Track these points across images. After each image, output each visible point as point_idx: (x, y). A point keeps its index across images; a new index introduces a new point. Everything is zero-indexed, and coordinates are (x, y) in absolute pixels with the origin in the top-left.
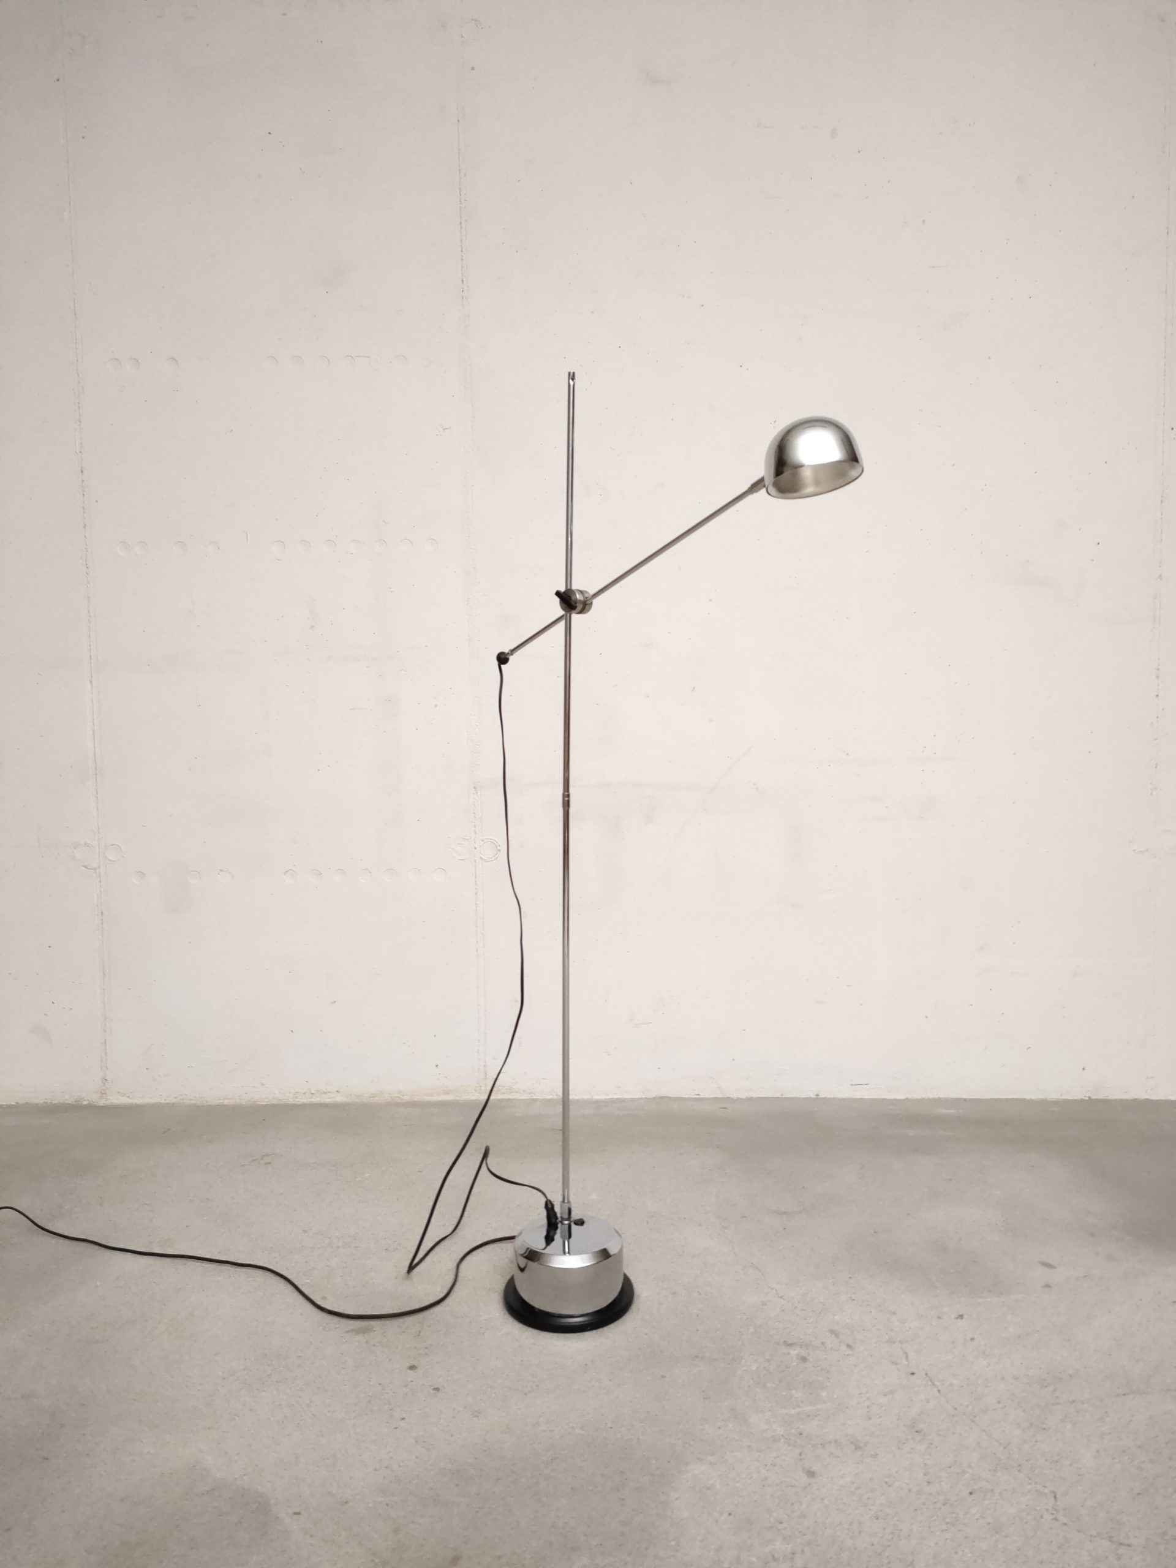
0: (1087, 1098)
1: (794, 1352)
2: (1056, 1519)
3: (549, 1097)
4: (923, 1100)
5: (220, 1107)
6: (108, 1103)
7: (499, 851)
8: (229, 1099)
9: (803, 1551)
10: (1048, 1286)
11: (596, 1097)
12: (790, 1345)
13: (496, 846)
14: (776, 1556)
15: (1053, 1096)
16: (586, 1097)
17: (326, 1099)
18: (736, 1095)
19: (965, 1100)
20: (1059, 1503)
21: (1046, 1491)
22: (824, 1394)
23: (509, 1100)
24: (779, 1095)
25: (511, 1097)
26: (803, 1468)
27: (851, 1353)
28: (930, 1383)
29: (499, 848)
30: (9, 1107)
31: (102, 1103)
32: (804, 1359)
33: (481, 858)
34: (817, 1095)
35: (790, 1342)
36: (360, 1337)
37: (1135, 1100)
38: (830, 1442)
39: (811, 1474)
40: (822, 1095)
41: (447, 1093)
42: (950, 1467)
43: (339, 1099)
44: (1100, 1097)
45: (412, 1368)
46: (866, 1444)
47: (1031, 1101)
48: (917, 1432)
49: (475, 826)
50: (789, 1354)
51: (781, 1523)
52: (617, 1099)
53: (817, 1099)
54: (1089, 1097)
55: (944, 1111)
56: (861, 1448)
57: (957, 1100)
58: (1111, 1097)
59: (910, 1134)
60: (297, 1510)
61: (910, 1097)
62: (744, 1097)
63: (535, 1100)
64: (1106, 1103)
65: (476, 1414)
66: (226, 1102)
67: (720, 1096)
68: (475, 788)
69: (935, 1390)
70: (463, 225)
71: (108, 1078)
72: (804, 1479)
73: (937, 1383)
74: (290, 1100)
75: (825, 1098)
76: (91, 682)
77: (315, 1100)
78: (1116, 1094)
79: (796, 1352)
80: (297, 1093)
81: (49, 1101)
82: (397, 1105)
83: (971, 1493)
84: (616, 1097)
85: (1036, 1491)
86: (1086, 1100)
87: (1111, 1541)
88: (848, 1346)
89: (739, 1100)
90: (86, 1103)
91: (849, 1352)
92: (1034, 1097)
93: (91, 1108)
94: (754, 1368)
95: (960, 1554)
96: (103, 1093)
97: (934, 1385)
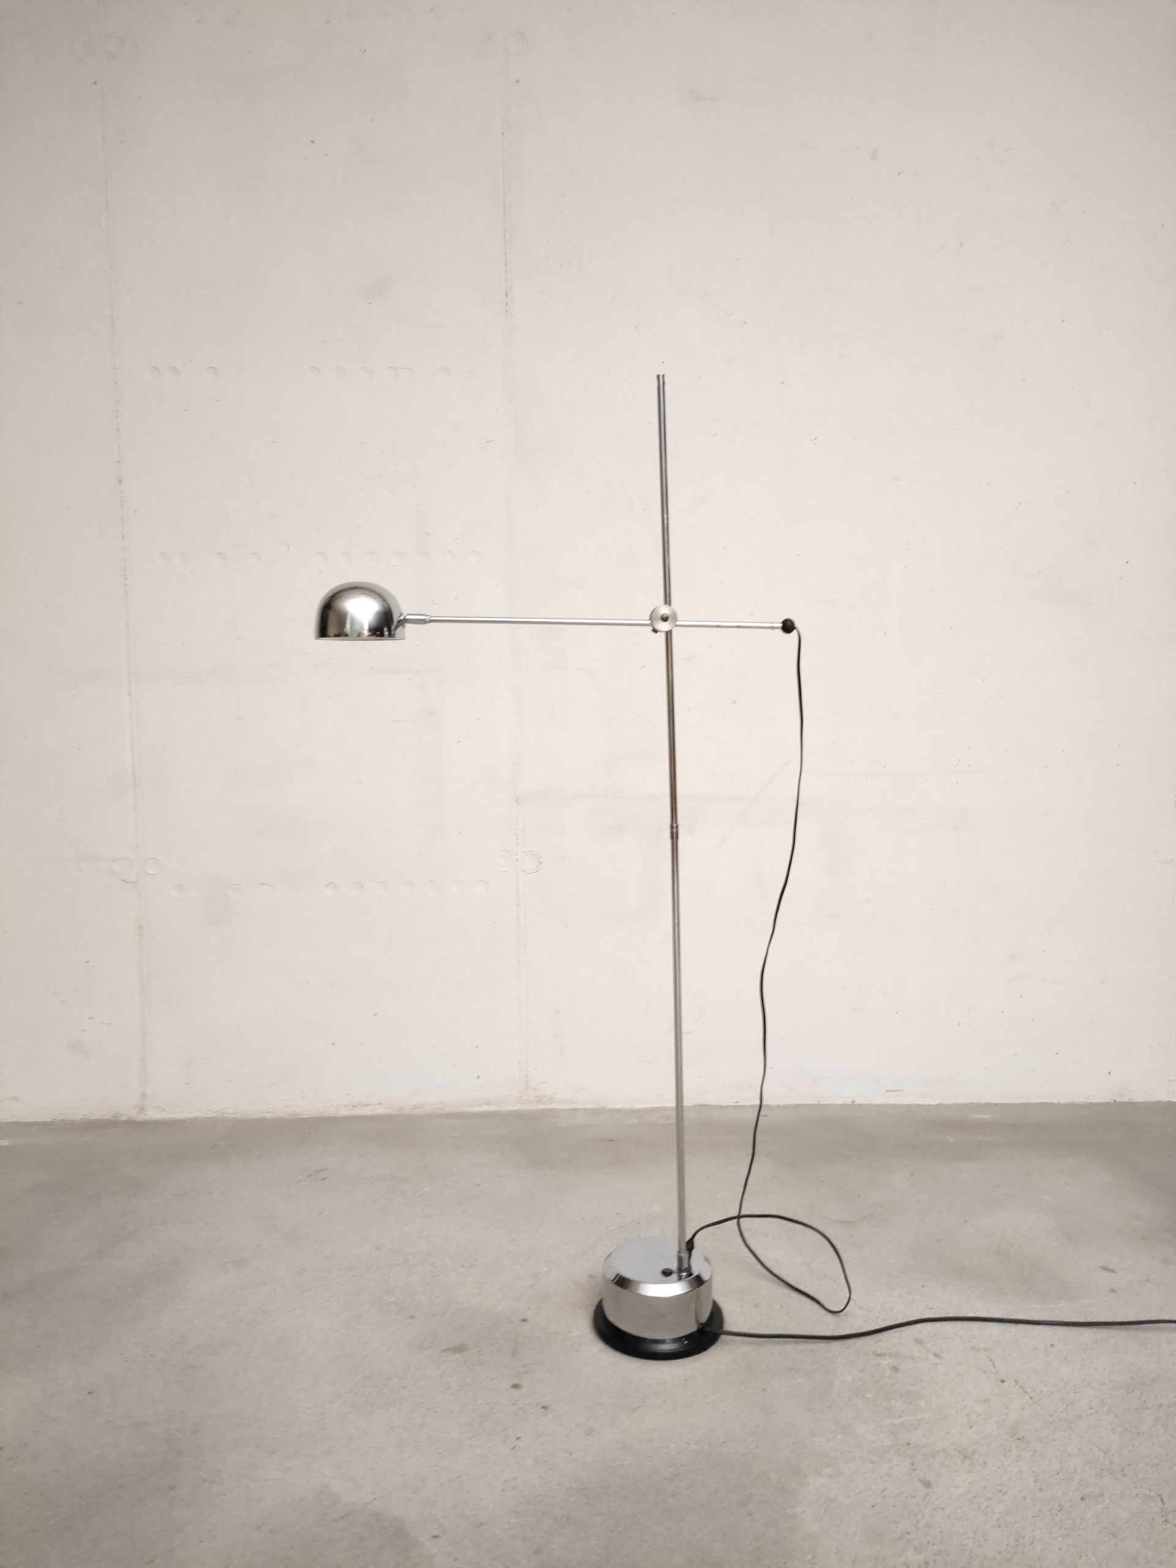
0: (1112, 1101)
1: (885, 1362)
2: (1166, 1521)
3: (589, 1106)
4: (955, 1105)
5: (262, 1120)
6: (147, 1118)
7: (541, 862)
8: (271, 1112)
9: (935, 1561)
10: (1113, 1291)
11: (637, 1106)
12: (879, 1355)
13: (538, 859)
15: (1081, 1099)
16: (627, 1106)
17: (368, 1111)
18: (774, 1103)
19: (996, 1105)
20: (1166, 1506)
21: (1152, 1494)
22: (922, 1403)
23: (550, 1110)
24: (816, 1103)
25: (553, 1106)
26: (918, 1479)
27: (939, 1361)
28: (1021, 1390)
29: (541, 860)
30: (45, 1124)
31: (141, 1118)
32: (896, 1369)
33: (524, 871)
34: (853, 1102)
35: (879, 1352)
36: (458, 1356)
37: (1158, 1102)
38: (939, 1451)
39: (927, 1484)
40: (858, 1102)
41: (488, 1104)
42: (1058, 1474)
43: (381, 1111)
44: (1125, 1100)
45: (516, 1386)
46: (974, 1452)
47: (1059, 1104)
48: (1018, 1439)
49: (517, 839)
50: (880, 1364)
51: (908, 1534)
52: (657, 1107)
53: (853, 1106)
54: (1115, 1101)
55: (977, 1116)
56: (968, 1457)
57: (988, 1105)
58: (1134, 1100)
59: (951, 1140)
60: (436, 1533)
61: (943, 1102)
62: (782, 1104)
63: (576, 1110)
64: (1130, 1105)
65: (589, 1432)
66: (267, 1116)
68: (516, 800)
69: (1027, 1397)
70: (507, 238)
71: (147, 1093)
72: (921, 1489)
73: (1029, 1391)
74: (331, 1111)
75: (861, 1104)
76: (130, 694)
77: (358, 1112)
79: (886, 1362)
80: (338, 1105)
81: (86, 1117)
82: (440, 1116)
83: (1082, 1499)
84: (656, 1105)
85: (1144, 1494)
86: (1110, 1103)
88: (935, 1355)
89: (778, 1106)
90: (125, 1119)
91: (936, 1361)
92: (1062, 1101)
93: (131, 1124)
94: (850, 1379)
95: (1084, 1558)
96: (142, 1109)
97: (1026, 1392)
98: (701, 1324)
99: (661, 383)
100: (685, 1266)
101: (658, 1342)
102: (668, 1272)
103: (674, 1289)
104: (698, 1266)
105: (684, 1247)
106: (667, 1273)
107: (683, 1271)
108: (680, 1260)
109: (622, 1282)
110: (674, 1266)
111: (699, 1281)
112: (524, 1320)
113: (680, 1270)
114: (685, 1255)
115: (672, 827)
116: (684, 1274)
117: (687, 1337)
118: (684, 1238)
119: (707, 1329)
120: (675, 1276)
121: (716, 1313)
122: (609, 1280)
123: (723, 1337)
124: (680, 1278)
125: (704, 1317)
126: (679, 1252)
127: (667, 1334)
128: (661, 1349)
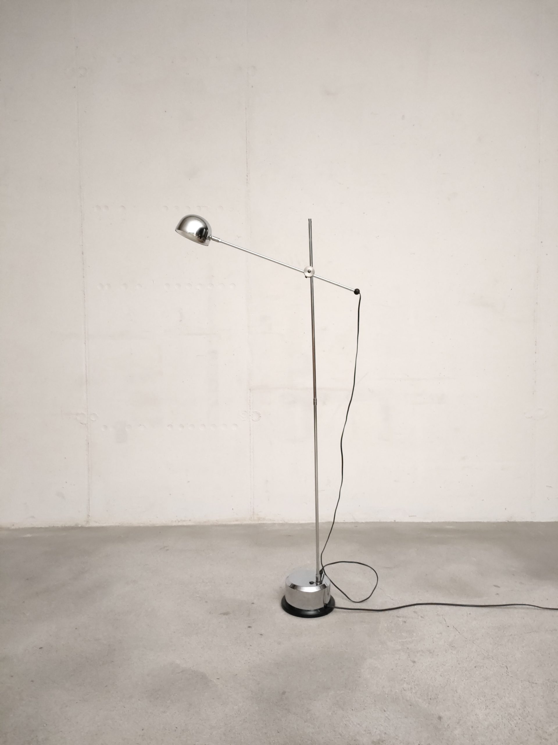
0: (507, 521)
1: (401, 619)
2: (508, 675)
3: (281, 522)
4: (439, 522)
5: (139, 527)
6: (90, 526)
9: (415, 687)
10: (498, 594)
11: (301, 522)
12: (398, 617)
13: (259, 415)
14: (405, 689)
15: (493, 520)
16: (297, 522)
18: (360, 521)
19: (457, 522)
20: (508, 670)
21: (504, 666)
22: (415, 634)
23: (263, 524)
24: (379, 521)
25: (264, 522)
26: (411, 660)
27: (423, 619)
28: (455, 630)
29: (260, 415)
30: (46, 528)
31: (87, 526)
32: (405, 622)
33: (253, 420)
34: (395, 521)
35: (398, 616)
36: (226, 616)
37: (527, 522)
38: (420, 651)
39: (414, 662)
40: (397, 521)
41: (237, 521)
42: (466, 659)
43: (190, 523)
44: (512, 520)
45: (249, 627)
46: (434, 651)
47: (484, 523)
48: (452, 647)
49: (250, 406)
50: (399, 620)
51: (405, 678)
53: (395, 522)
54: (508, 521)
55: (448, 527)
56: (432, 653)
57: (453, 523)
58: (517, 521)
59: (435, 536)
60: (218, 678)
61: (434, 521)
62: (364, 522)
63: (275, 524)
64: (515, 523)
65: (279, 643)
66: (141, 525)
67: (354, 521)
68: (250, 390)
69: (458, 632)
70: (248, 152)
71: (90, 515)
72: (412, 664)
74: (169, 524)
76: (85, 344)
77: (180, 524)
78: (518, 520)
79: (402, 619)
80: (172, 521)
81: (63, 525)
82: (216, 526)
83: (475, 667)
84: (309, 522)
85: (500, 666)
86: (506, 522)
87: (529, 682)
88: (422, 617)
89: (362, 523)
90: (80, 526)
93: (82, 528)
94: (386, 625)
96: (88, 522)
97: (457, 630)
98: (326, 604)
100: (319, 580)
101: (308, 611)
102: (312, 582)
103: (314, 589)
104: (326, 581)
105: (319, 572)
106: (311, 583)
107: (319, 582)
108: (317, 578)
109: (294, 587)
110: (315, 581)
111: (324, 586)
112: (253, 603)
113: (317, 582)
114: (319, 576)
115: (314, 400)
116: (319, 583)
117: (320, 609)
118: (319, 569)
119: (328, 606)
120: (315, 584)
121: (332, 601)
122: (289, 586)
123: (335, 609)
124: (317, 585)
125: (327, 602)
126: (317, 574)
127: (311, 607)
128: (310, 613)
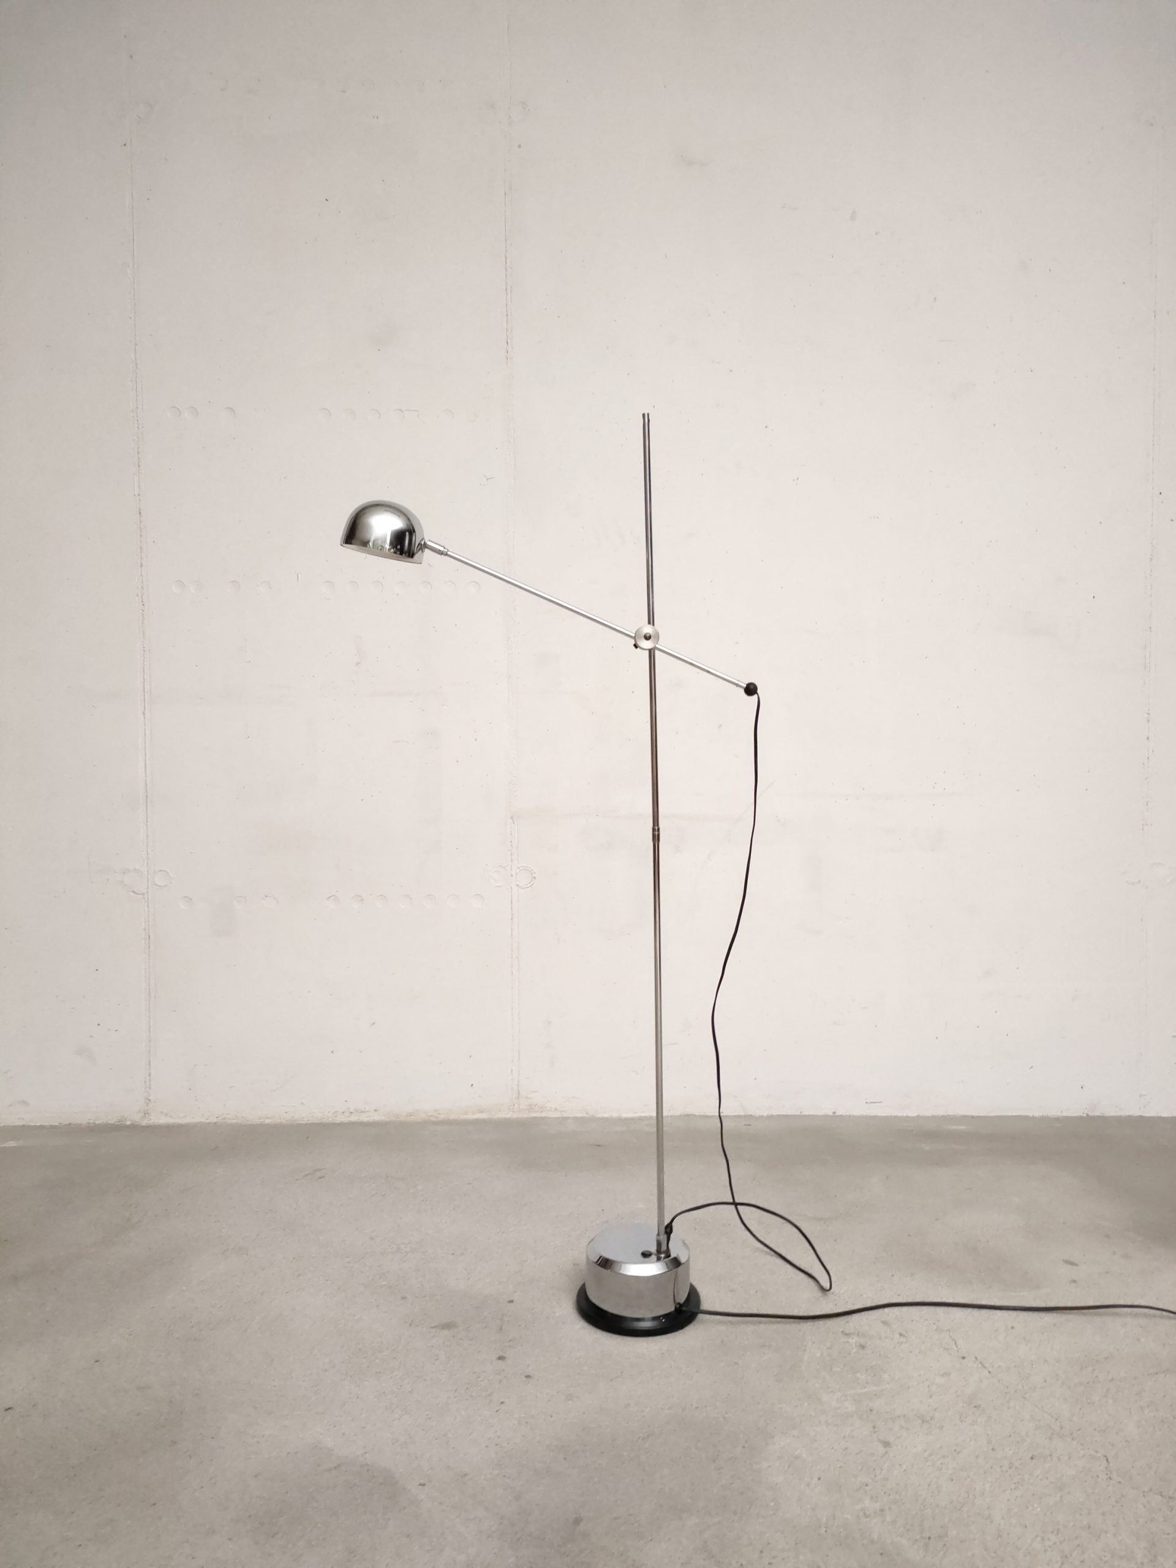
0: (1085, 1115)
1: (853, 1340)
2: (1110, 1478)
3: (579, 1115)
4: (934, 1117)
5: (262, 1125)
6: (150, 1122)
7: (535, 878)
8: (270, 1118)
9: (890, 1509)
10: (1073, 1281)
11: (625, 1115)
12: (847, 1334)
13: (532, 874)
14: (867, 1513)
15: (1054, 1111)
16: (615, 1115)
17: (364, 1118)
18: (757, 1113)
19: (973, 1117)
20: (1111, 1465)
21: (1099, 1455)
22: (886, 1376)
23: (541, 1118)
24: (799, 1113)
25: (543, 1115)
26: (879, 1440)
27: (905, 1340)
28: (980, 1366)
29: (534, 875)
30: (53, 1127)
31: (145, 1123)
32: (863, 1347)
33: (518, 885)
34: (834, 1113)
35: (847, 1332)
36: (446, 1332)
37: (1130, 1116)
38: (899, 1417)
39: (887, 1444)
40: (838, 1113)
41: (481, 1112)
42: (1010, 1436)
43: (377, 1118)
44: (1097, 1113)
45: (501, 1358)
46: (932, 1418)
47: (1034, 1118)
48: (975, 1407)
49: (512, 854)
50: (848, 1342)
51: (867, 1485)
52: (644, 1117)
53: (834, 1116)
54: (1088, 1115)
55: (954, 1127)
56: (927, 1422)
57: (965, 1117)
58: (1106, 1114)
59: (927, 1148)
60: (422, 1482)
61: (921, 1114)
62: (765, 1114)
63: (567, 1118)
64: (1103, 1119)
65: (569, 1397)
66: (267, 1121)
67: (742, 1114)
68: (512, 818)
69: (987, 1372)
70: (509, 291)
71: (151, 1098)
72: (881, 1449)
73: (987, 1366)
74: (329, 1118)
75: (841, 1115)
76: (144, 714)
77: (353, 1119)
78: (1110, 1111)
79: (854, 1340)
80: (336, 1112)
81: (91, 1122)
82: (434, 1123)
83: (1032, 1458)
84: (643, 1115)
85: (1090, 1455)
86: (1084, 1117)
87: (1162, 1496)
88: (901, 1335)
89: (761, 1117)
90: (128, 1123)
91: (902, 1339)
92: (1037, 1114)
93: (135, 1128)
94: (818, 1355)
95: (1030, 1508)
96: (146, 1113)
97: (985, 1367)
98: (679, 1303)
99: (646, 419)
100: (664, 1248)
101: (638, 1320)
102: (648, 1253)
103: (652, 1269)
104: (676, 1249)
105: (663, 1230)
106: (646, 1255)
107: (662, 1252)
108: (659, 1244)
109: (605, 1263)
110: (653, 1249)
111: (676, 1263)
112: (511, 1302)
113: (659, 1251)
114: (663, 1238)
115: (654, 830)
116: (663, 1256)
117: (665, 1316)
118: (664, 1221)
119: (684, 1309)
120: (654, 1257)
121: (693, 1294)
122: (593, 1262)
123: (700, 1316)
124: (659, 1259)
125: (682, 1299)
126: (658, 1234)
127: (646, 1312)
128: (642, 1326)
